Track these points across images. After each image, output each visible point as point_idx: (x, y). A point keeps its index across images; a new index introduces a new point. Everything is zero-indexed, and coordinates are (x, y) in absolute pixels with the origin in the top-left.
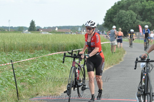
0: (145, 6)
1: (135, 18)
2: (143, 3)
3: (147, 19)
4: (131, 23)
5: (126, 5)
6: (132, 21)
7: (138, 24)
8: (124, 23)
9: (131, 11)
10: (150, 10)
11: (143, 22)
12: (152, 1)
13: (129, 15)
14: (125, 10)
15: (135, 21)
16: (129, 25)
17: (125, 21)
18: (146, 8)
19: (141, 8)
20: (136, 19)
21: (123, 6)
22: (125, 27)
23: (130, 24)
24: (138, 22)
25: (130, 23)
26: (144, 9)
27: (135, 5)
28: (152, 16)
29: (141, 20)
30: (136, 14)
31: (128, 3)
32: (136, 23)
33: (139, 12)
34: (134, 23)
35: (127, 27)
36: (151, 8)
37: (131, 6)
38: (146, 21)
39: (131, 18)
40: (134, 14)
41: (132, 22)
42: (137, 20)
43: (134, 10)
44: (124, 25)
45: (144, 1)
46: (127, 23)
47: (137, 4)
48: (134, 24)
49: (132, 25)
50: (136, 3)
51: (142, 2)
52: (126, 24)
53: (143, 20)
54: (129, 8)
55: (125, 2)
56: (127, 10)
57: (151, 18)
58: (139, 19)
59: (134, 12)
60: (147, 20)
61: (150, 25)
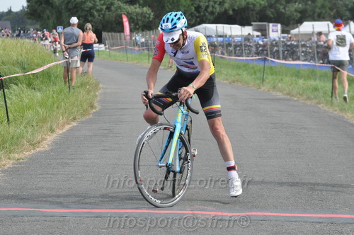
4: (101, 10)
6: (104, 4)
8: (83, 10)
11: (132, 7)
15: (112, 4)
16: (96, 13)
23: (98, 11)
24: (120, 8)
25: (98, 8)
29: (127, 2)
32: (113, 8)
34: (108, 9)
38: (140, 5)
41: (104, 7)
44: (84, 14)
46: (91, 8)
48: (107, 13)
49: (104, 15)
52: (88, 11)
53: (131, 3)
60: (141, 1)
61: (149, 14)
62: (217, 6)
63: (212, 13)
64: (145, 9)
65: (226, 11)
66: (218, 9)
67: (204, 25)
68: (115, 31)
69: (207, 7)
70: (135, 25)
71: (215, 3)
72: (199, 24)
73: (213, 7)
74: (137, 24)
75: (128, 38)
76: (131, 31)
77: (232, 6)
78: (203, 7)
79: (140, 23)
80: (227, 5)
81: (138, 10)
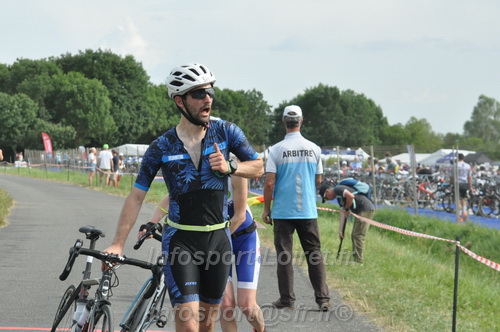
0: (61, 85)
1: (34, 115)
2: (55, 76)
3: (66, 117)
4: (24, 128)
5: (10, 79)
6: (26, 122)
7: (42, 129)
8: (5, 128)
9: (23, 95)
10: (71, 95)
11: (55, 126)
12: (78, 74)
13: (16, 106)
14: (7, 92)
15: (35, 122)
16: (18, 131)
17: (7, 119)
18: (62, 89)
19: (52, 89)
20: (38, 117)
21: (3, 81)
22: (8, 137)
23: (20, 129)
24: (43, 126)
25: (20, 126)
26: (57, 92)
27: (35, 81)
28: (78, 111)
29: (50, 120)
30: (37, 104)
31: (15, 74)
32: (36, 126)
33: (46, 100)
34: (31, 127)
35: (12, 135)
36: (76, 90)
37: (25, 83)
38: (63, 124)
39: (23, 114)
40: (30, 102)
41: (26, 125)
42: (39, 119)
43: (33, 93)
44: (6, 131)
45: (56, 72)
46: (13, 126)
47: (40, 77)
48: (30, 131)
49: (27, 133)
50: (36, 76)
51: (53, 74)
52: (10, 128)
53: (55, 121)
54: (18, 87)
55: (8, 72)
56: (14, 91)
57: (75, 116)
58: (42, 118)
59: (33, 97)
60: (64, 120)
61: (72, 134)
62: (140, 127)
63: (136, 134)
64: (69, 128)
65: (150, 132)
66: (141, 130)
67: (127, 145)
68: (37, 149)
69: (131, 127)
70: (59, 143)
71: (139, 124)
72: (123, 144)
73: (137, 128)
74: (60, 142)
75: (51, 156)
76: (54, 149)
77: (156, 127)
78: (127, 128)
79: (63, 142)
80: (150, 127)
81: (61, 129)
